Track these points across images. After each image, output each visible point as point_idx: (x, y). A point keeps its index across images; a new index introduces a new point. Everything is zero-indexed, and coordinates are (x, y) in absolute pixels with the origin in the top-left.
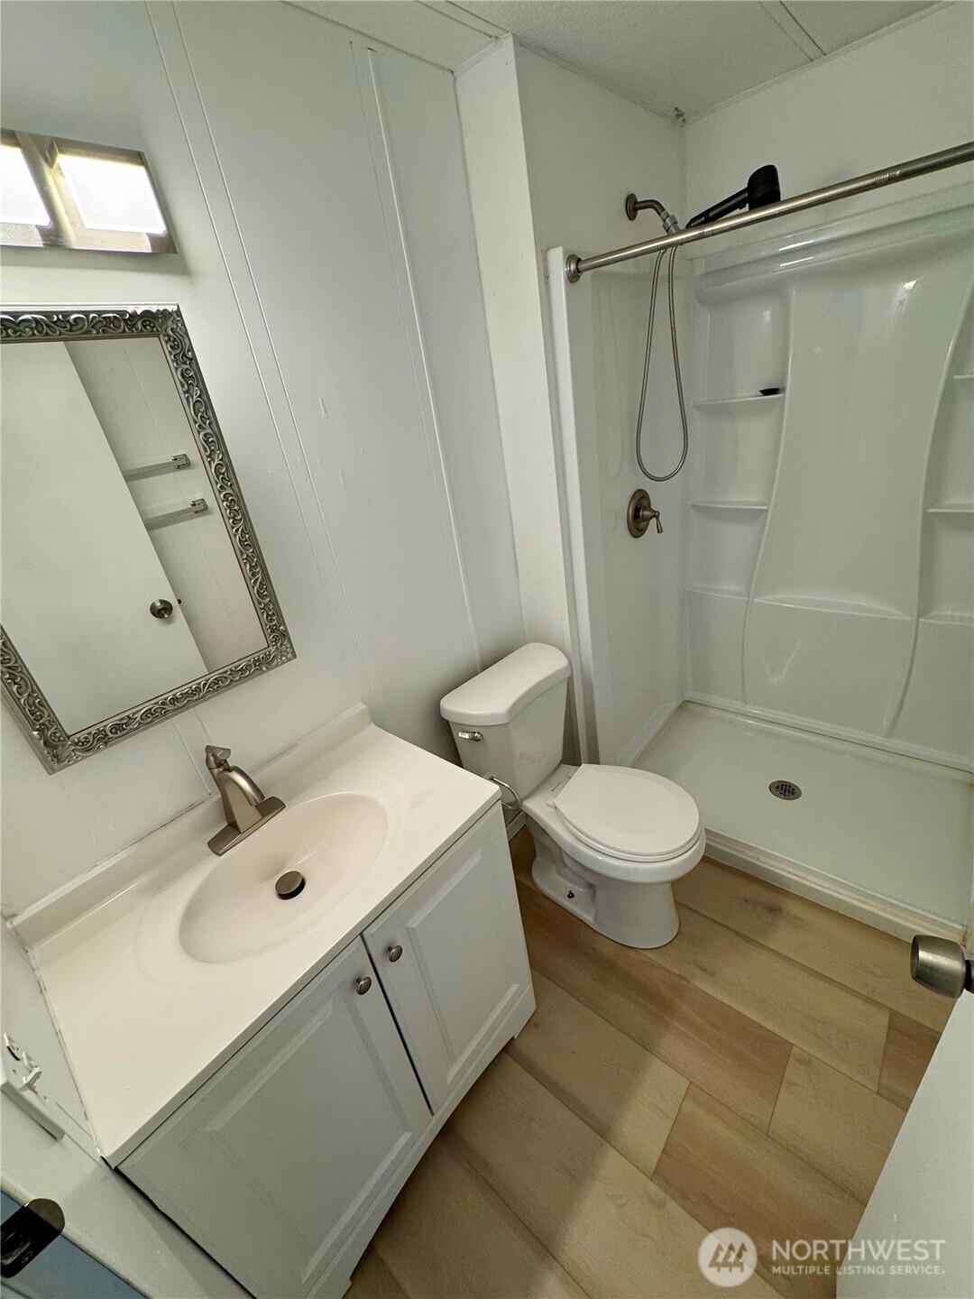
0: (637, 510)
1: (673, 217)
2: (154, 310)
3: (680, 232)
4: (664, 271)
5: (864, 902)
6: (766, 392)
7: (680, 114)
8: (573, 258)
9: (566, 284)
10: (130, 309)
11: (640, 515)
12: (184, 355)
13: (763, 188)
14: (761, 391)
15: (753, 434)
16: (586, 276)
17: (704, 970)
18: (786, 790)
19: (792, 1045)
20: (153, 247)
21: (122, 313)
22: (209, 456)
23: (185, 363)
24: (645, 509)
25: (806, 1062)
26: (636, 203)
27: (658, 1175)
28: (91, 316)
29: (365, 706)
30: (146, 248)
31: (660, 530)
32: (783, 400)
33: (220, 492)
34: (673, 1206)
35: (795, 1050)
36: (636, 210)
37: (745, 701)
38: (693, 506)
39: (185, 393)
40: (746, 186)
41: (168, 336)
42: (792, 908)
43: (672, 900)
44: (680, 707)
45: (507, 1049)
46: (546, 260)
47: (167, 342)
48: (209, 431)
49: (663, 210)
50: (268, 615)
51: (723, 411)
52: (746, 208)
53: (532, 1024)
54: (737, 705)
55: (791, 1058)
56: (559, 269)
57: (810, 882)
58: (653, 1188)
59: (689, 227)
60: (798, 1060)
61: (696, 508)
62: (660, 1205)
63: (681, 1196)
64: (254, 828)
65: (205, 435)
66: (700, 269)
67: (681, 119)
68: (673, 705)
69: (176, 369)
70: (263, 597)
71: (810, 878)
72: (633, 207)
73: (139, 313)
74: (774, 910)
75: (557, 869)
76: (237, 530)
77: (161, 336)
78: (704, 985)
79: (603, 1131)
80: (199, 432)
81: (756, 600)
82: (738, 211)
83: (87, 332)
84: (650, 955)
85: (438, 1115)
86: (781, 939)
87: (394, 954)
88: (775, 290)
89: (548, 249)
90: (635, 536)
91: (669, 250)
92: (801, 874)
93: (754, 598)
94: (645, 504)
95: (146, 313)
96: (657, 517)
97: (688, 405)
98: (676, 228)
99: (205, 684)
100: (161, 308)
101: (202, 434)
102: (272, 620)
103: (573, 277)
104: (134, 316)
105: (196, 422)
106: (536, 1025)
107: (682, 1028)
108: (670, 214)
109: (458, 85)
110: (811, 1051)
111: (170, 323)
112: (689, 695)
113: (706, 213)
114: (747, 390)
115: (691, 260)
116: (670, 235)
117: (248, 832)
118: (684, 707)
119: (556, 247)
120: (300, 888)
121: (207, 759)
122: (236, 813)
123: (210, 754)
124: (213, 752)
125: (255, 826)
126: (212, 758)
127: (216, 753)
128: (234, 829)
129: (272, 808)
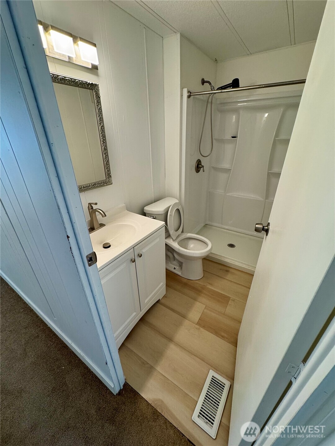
0: (198, 165)
1: (213, 87)
2: (94, 83)
3: (214, 90)
4: (210, 100)
5: (249, 268)
6: (233, 137)
7: (216, 60)
8: (189, 92)
9: (187, 98)
10: (88, 82)
11: (199, 167)
12: (98, 96)
13: (235, 83)
14: (232, 137)
15: (229, 148)
16: (192, 97)
17: (210, 284)
18: (232, 246)
19: (230, 297)
20: (92, 67)
21: (87, 82)
22: (100, 124)
23: (98, 98)
24: (200, 165)
25: (234, 300)
26: (204, 81)
27: (198, 323)
28: (81, 81)
29: (125, 205)
30: (90, 67)
31: (204, 171)
32: (237, 140)
33: (101, 134)
34: (202, 329)
35: (231, 298)
36: (204, 83)
37: (222, 224)
38: (212, 167)
39: (97, 106)
40: (231, 82)
41: (95, 90)
42: (231, 270)
43: (202, 270)
44: (204, 226)
45: (158, 301)
46: (182, 90)
47: (95, 92)
48: (101, 117)
49: (211, 84)
50: (108, 170)
51: (222, 141)
52: (231, 87)
53: (165, 297)
54: (220, 225)
55: (230, 300)
56: (185, 94)
57: (237, 264)
58: (197, 326)
59: (217, 90)
60: (231, 300)
61: (213, 167)
62: (199, 329)
63: (204, 327)
64: (98, 229)
65: (100, 118)
66: (218, 102)
67: (216, 61)
68: (203, 225)
69: (96, 99)
70: (107, 165)
71: (237, 263)
72: (203, 82)
73: (90, 83)
74: (227, 271)
75: (171, 263)
76: (104, 145)
77: (94, 90)
78: (210, 287)
79: (184, 317)
80: (98, 117)
81: (227, 194)
82: (229, 88)
83: (79, 85)
84: (197, 281)
85: (142, 311)
86: (229, 277)
87: (140, 256)
88: (236, 111)
89: (183, 88)
90: (197, 172)
91: (212, 94)
92: (235, 262)
93: (227, 193)
94: (200, 163)
95: (92, 83)
96: (203, 167)
97: (213, 138)
98: (214, 89)
99: (91, 185)
100: (95, 83)
101: (99, 117)
102: (108, 172)
103: (189, 97)
104: (89, 83)
105: (98, 114)
106: (166, 297)
107: (204, 296)
108: (213, 86)
109: (164, 41)
110: (235, 298)
111: (96, 87)
112: (208, 222)
113: (221, 87)
114: (228, 137)
115: (216, 99)
116: (212, 90)
117: (97, 229)
118: (206, 226)
119: (186, 88)
120: (110, 246)
121: (89, 207)
122: (94, 223)
123: (90, 205)
124: (91, 204)
125: (98, 228)
126: (90, 206)
127: (92, 205)
128: (92, 229)
129: (102, 225)
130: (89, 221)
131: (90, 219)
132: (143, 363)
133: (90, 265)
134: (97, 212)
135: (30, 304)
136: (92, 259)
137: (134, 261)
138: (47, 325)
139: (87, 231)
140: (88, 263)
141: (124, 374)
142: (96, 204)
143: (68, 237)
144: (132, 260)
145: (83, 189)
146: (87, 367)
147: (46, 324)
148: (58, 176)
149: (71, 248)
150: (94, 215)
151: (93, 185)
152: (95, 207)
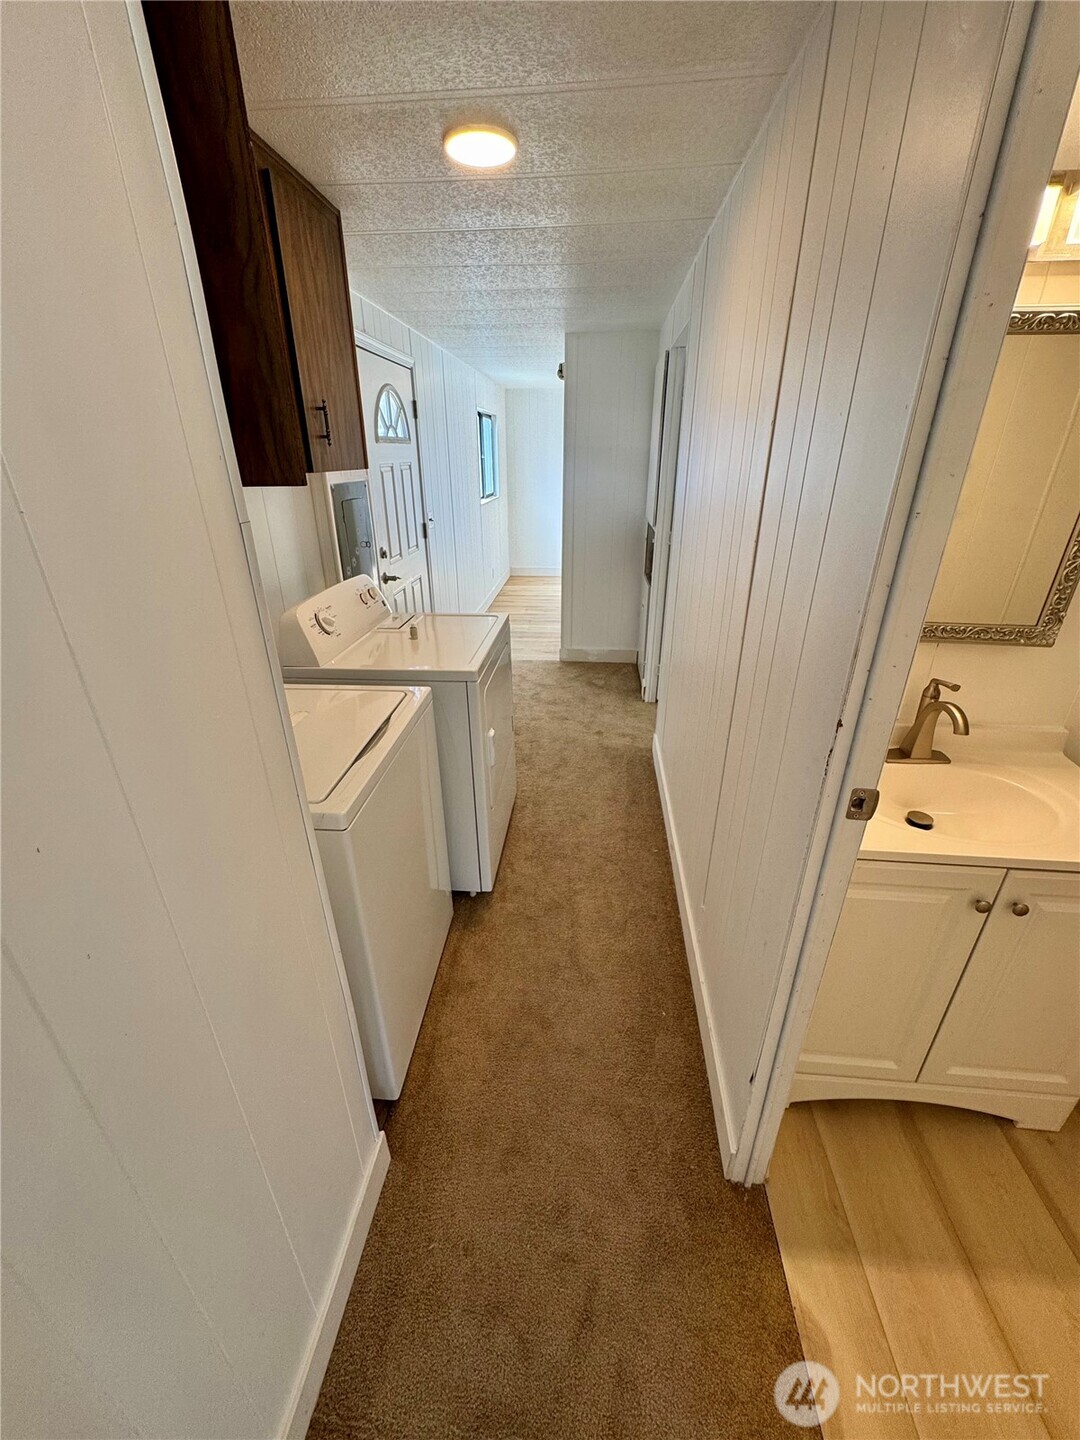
29: (1066, 732)
50: (1059, 598)
64: (920, 761)
87: (1019, 911)
102: (1059, 604)
117: (916, 761)
120: (927, 827)
121: (928, 688)
122: (918, 742)
123: (933, 685)
124: (937, 685)
125: (923, 760)
126: (932, 689)
127: (940, 686)
128: (901, 753)
129: (939, 758)
130: (907, 728)
131: (911, 725)
132: (835, 1207)
133: (849, 816)
134: (944, 714)
135: (673, 848)
136: (863, 805)
137: (988, 909)
138: (679, 913)
139: (884, 754)
140: (849, 808)
141: (772, 1164)
142: (956, 688)
143: (840, 724)
144: (978, 901)
145: (939, 634)
146: (704, 1060)
147: (678, 909)
148: (891, 587)
149: (831, 751)
150: (930, 717)
151: (978, 633)
152: (945, 695)
